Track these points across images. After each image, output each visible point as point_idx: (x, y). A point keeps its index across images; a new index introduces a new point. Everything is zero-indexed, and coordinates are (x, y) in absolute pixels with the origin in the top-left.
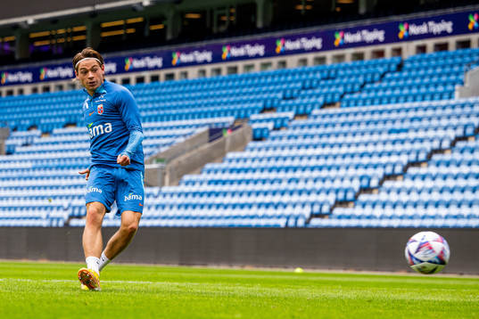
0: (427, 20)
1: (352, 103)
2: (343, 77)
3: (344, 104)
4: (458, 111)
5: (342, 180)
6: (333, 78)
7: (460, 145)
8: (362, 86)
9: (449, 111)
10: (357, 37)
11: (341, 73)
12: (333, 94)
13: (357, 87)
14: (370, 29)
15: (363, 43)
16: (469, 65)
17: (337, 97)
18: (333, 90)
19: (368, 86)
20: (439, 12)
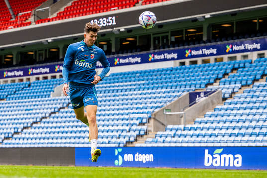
0: (40, 67)
1: (11, 99)
2: (7, 89)
3: (8, 99)
4: (52, 102)
5: (7, 129)
6: (4, 89)
7: (53, 115)
8: (15, 93)
9: (48, 102)
10: (13, 74)
11: (7, 87)
12: (4, 96)
13: (13, 93)
14: (18, 70)
15: (15, 76)
16: (56, 84)
17: (5, 97)
18: (3, 94)
19: (17, 92)
20: (44, 64)
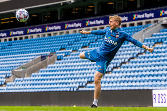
1: (93, 46)
2: (89, 37)
3: (90, 46)
4: (131, 48)
5: (90, 74)
6: (86, 37)
7: (132, 60)
8: (96, 40)
9: (127, 48)
10: (94, 23)
11: (89, 35)
12: (86, 43)
13: (94, 40)
14: (99, 20)
15: (96, 25)
16: (134, 32)
17: (87, 44)
18: (86, 41)
19: (98, 40)
20: (123, 13)
